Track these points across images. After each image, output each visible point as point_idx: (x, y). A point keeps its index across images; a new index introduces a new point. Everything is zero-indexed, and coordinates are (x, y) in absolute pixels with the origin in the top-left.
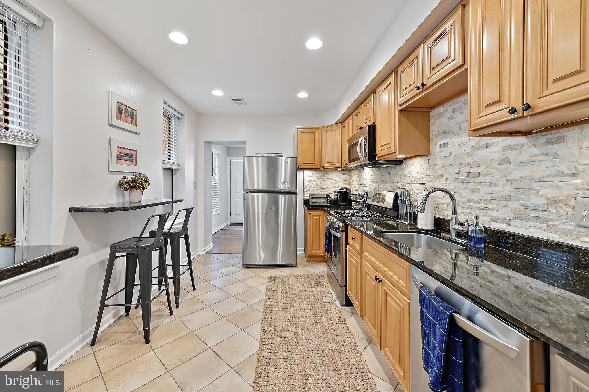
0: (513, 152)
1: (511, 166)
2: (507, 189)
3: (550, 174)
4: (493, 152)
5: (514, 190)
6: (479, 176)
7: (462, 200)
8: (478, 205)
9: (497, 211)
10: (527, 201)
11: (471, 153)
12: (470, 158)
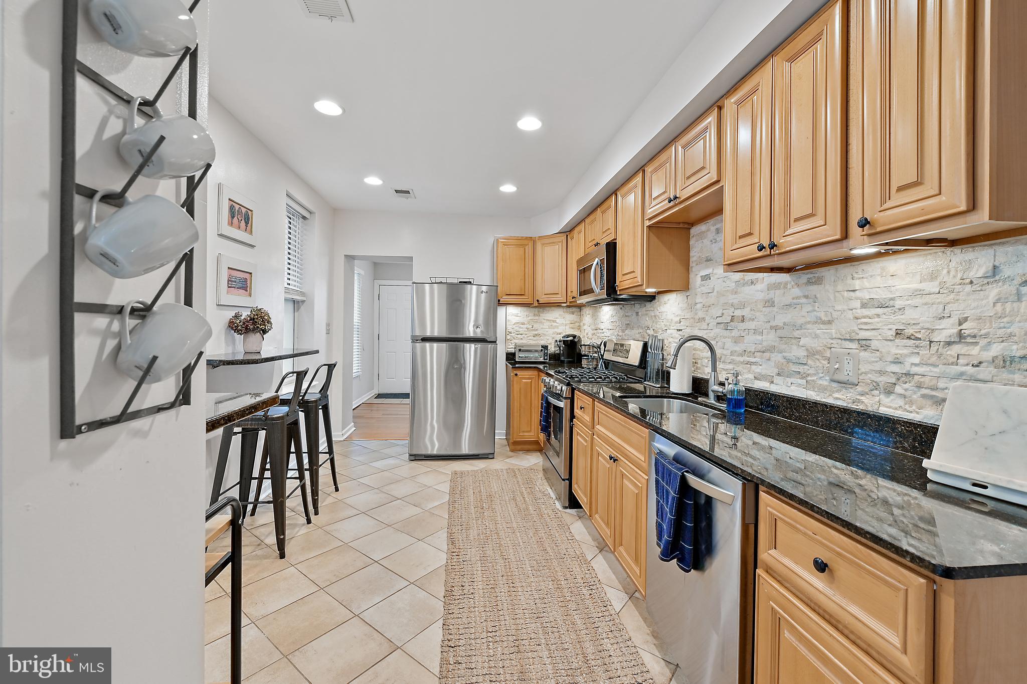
0: (778, 292)
1: (775, 309)
2: (770, 338)
3: (809, 320)
4: (758, 291)
5: (778, 339)
6: (743, 321)
7: (725, 352)
8: (741, 359)
9: (760, 365)
10: (789, 353)
11: (735, 290)
12: (734, 296)
